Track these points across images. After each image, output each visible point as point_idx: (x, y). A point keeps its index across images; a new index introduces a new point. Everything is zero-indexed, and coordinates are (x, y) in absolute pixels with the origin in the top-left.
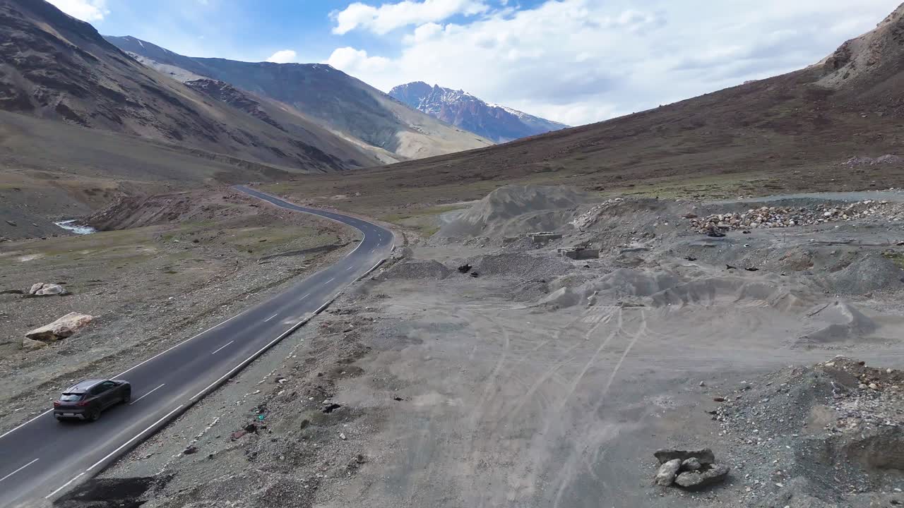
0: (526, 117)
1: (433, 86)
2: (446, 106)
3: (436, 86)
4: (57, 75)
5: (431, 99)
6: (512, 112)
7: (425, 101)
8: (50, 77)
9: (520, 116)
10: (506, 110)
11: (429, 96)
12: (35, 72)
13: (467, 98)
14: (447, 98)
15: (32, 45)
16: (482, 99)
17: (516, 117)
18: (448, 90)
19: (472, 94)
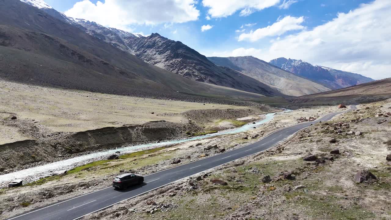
0: (332, 70)
1: (288, 59)
2: (294, 66)
3: (290, 59)
4: (207, 72)
5: (287, 64)
6: (325, 68)
7: (284, 65)
8: (205, 72)
9: (329, 70)
10: (322, 67)
11: (286, 63)
12: (202, 71)
13: (304, 63)
14: (294, 64)
15: (199, 64)
16: (310, 63)
17: (327, 70)
18: (295, 60)
19: (306, 61)
